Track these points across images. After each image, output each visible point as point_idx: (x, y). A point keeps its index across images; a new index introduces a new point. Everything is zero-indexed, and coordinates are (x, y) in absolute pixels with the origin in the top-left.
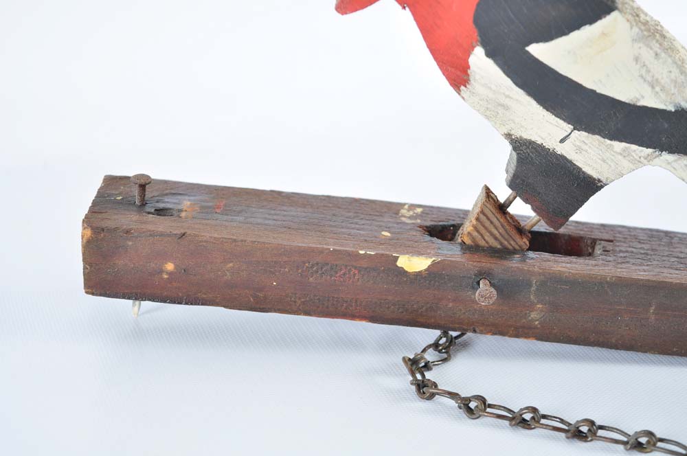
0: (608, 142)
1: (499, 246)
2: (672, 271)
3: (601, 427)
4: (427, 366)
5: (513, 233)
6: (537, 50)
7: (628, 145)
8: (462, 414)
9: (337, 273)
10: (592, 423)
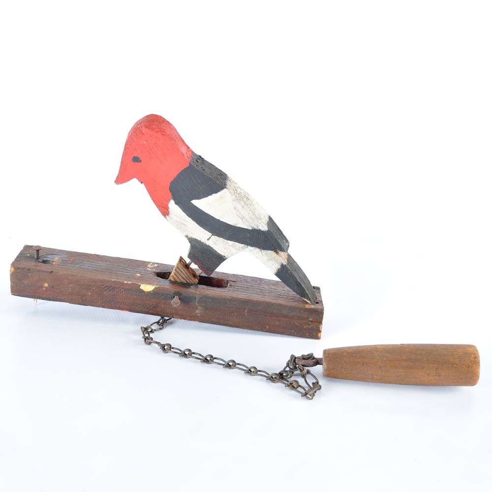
0: (226, 241)
1: (185, 282)
2: (255, 295)
3: (215, 358)
4: (152, 331)
5: (191, 276)
6: (195, 202)
7: (234, 242)
8: (161, 350)
9: (115, 290)
10: (211, 356)
